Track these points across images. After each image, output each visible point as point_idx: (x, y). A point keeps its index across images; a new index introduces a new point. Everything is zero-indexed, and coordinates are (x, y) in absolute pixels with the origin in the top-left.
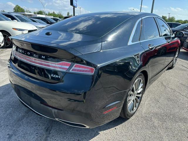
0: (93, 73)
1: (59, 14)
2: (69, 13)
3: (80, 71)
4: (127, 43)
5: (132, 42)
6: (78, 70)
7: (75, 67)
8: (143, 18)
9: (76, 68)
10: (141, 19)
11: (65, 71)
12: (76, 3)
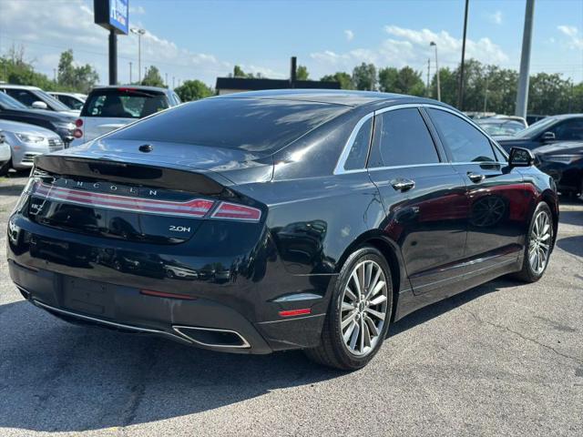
0: (258, 220)
1: (9, 58)
2: (70, 59)
3: (232, 215)
4: (333, 170)
5: (346, 168)
6: (226, 215)
7: (222, 208)
8: (377, 112)
9: (224, 211)
10: (371, 115)
11: (200, 216)
12: (122, 9)
